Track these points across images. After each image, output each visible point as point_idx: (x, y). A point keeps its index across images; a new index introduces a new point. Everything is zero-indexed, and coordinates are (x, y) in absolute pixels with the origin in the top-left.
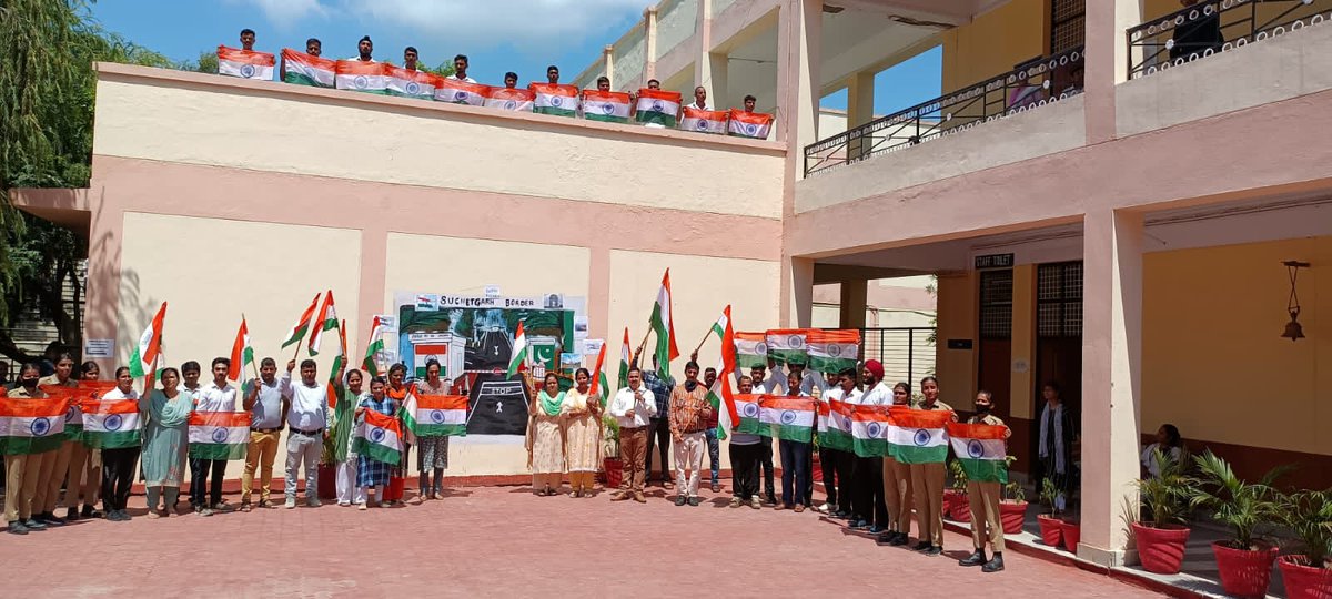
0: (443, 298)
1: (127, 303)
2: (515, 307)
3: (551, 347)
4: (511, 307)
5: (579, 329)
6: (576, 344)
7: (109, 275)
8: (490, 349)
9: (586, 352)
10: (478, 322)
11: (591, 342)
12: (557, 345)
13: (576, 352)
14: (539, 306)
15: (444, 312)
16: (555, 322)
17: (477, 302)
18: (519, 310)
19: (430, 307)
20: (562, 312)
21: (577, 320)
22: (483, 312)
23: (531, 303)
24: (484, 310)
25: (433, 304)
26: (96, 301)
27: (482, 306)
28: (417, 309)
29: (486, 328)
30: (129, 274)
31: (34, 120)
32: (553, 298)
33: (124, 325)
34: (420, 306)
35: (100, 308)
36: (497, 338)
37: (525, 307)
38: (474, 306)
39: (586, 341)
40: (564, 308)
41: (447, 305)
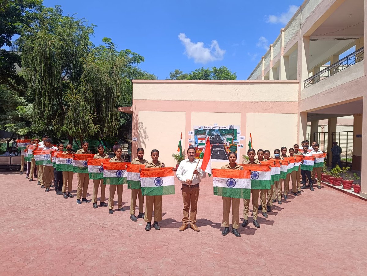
0: (204, 127)
1: (141, 128)
2: (222, 128)
3: (231, 138)
4: (221, 129)
5: (238, 134)
6: (238, 137)
7: (137, 123)
8: (215, 139)
9: (240, 139)
10: (213, 132)
11: (242, 137)
12: (232, 138)
13: (237, 139)
14: (228, 128)
15: (205, 130)
16: (232, 132)
17: (212, 128)
18: (222, 129)
19: (201, 129)
20: (234, 129)
21: (238, 131)
22: (214, 130)
23: (226, 127)
24: (214, 129)
25: (202, 129)
26: (135, 129)
27: (213, 129)
28: (199, 130)
29: (215, 134)
30: (141, 123)
31: (119, 94)
32: (231, 126)
33: (141, 133)
34: (199, 129)
35: (136, 130)
36: (217, 136)
37: (224, 129)
38: (212, 129)
39: (240, 137)
40: (234, 128)
41: (205, 129)
